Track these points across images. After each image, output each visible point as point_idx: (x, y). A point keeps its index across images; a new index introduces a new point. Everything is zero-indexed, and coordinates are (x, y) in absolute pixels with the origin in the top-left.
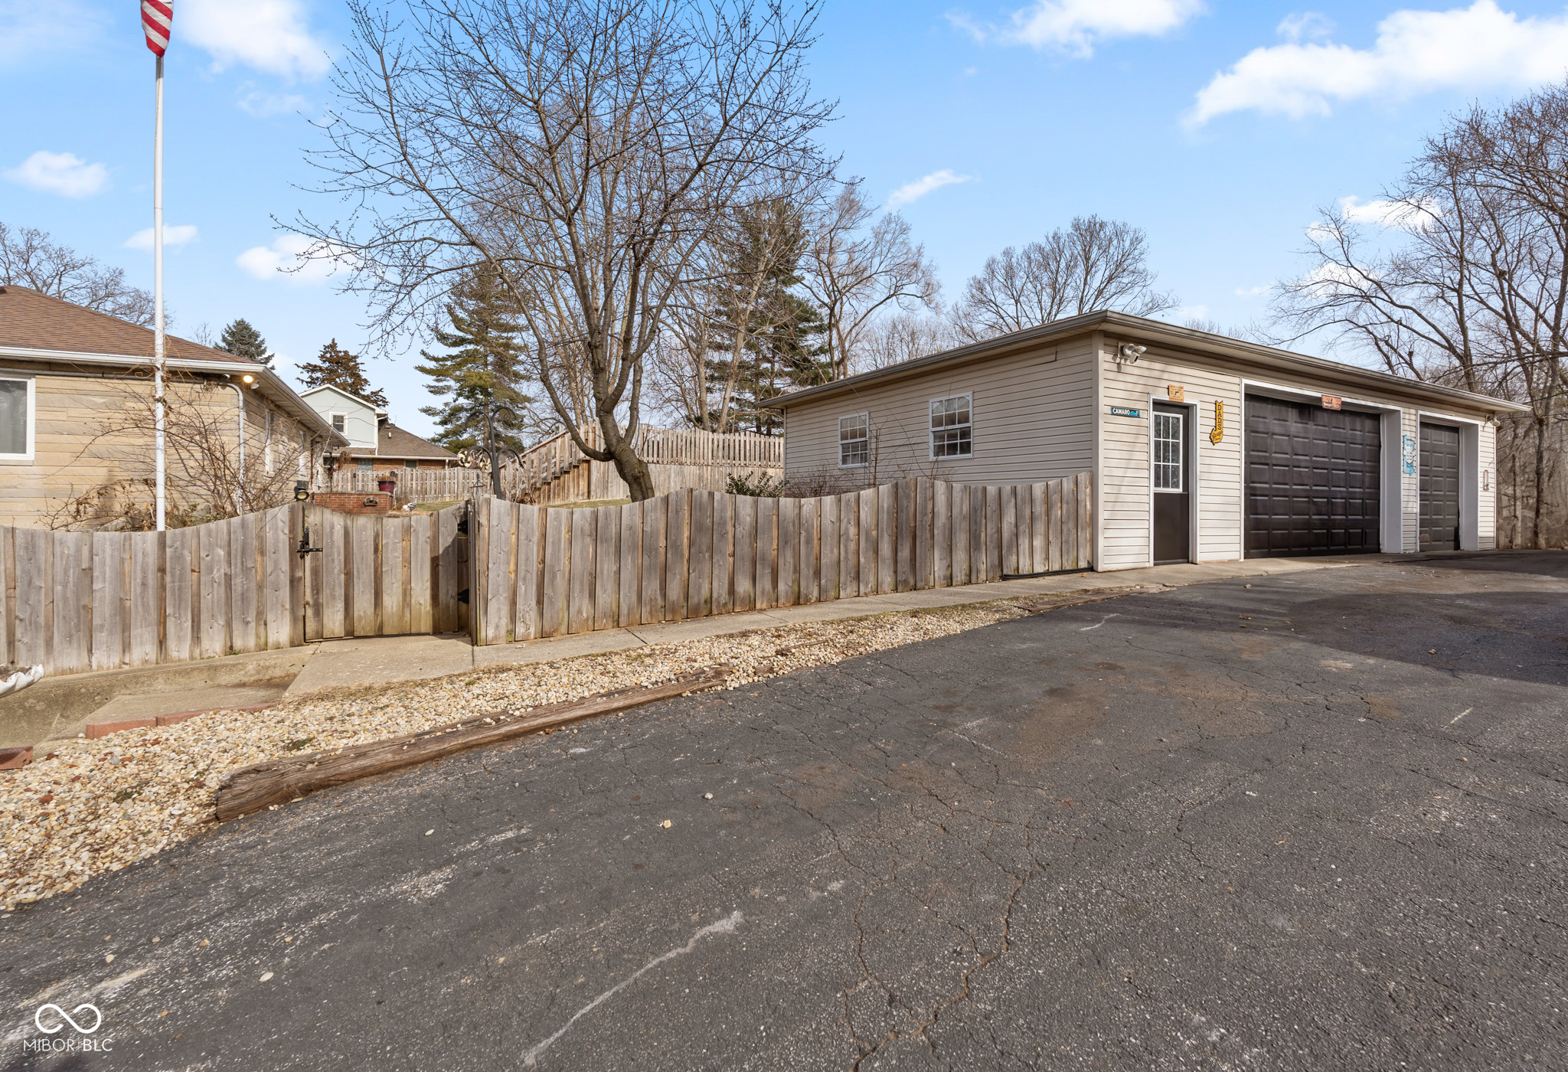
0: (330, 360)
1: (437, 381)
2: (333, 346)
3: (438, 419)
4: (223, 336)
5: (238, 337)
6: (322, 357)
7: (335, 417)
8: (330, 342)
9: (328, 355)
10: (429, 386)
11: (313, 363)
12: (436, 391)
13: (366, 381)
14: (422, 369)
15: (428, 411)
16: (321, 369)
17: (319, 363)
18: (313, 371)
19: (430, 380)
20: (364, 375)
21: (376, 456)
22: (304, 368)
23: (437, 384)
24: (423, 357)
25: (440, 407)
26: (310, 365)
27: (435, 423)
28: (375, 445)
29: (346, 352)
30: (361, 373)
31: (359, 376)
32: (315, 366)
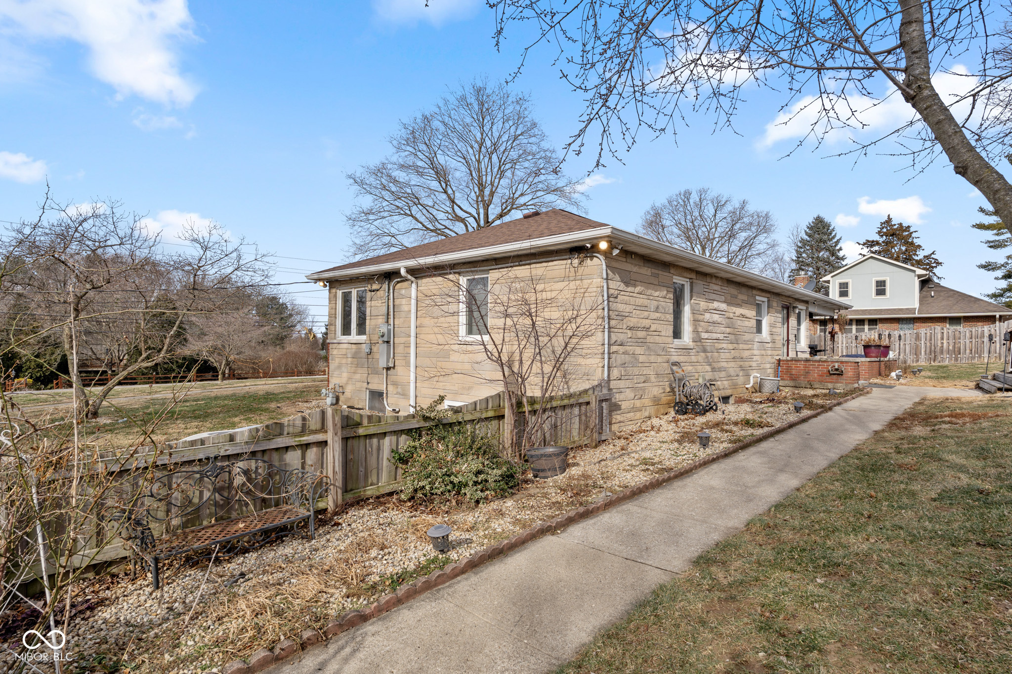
0: (886, 234)
1: (997, 234)
2: (889, 220)
3: (999, 273)
4: (805, 231)
5: (815, 229)
6: (879, 233)
7: (877, 282)
8: (886, 218)
9: (885, 230)
10: (989, 242)
11: (871, 239)
12: (995, 245)
13: (919, 246)
14: (981, 226)
15: (988, 267)
16: (878, 243)
17: (877, 238)
18: (872, 246)
19: (990, 235)
20: (917, 242)
21: (917, 315)
22: (864, 245)
23: (997, 238)
24: (981, 214)
25: (1002, 261)
26: (868, 241)
27: (996, 278)
28: (917, 305)
29: (901, 224)
30: (915, 241)
31: (912, 244)
32: (873, 241)
